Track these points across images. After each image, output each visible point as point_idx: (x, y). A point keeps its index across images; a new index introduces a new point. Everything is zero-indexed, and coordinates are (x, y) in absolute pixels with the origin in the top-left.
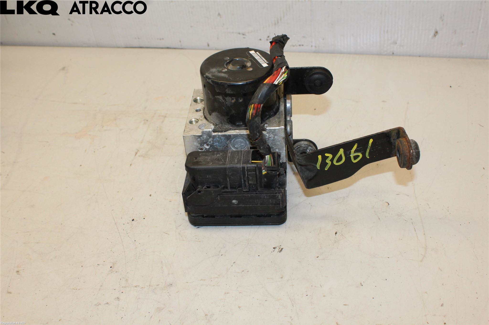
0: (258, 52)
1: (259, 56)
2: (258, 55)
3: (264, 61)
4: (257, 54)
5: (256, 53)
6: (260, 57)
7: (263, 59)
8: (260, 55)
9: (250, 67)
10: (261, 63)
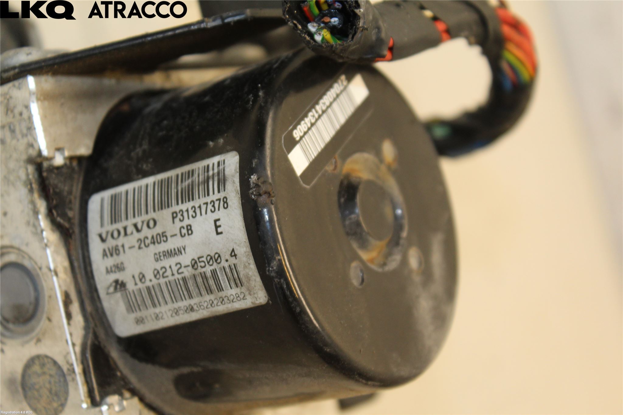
0: (295, 128)
1: (312, 125)
2: (309, 129)
3: (338, 96)
4: (305, 133)
5: (297, 142)
6: (320, 116)
7: (331, 104)
8: (307, 120)
9: (378, 153)
10: (350, 110)
